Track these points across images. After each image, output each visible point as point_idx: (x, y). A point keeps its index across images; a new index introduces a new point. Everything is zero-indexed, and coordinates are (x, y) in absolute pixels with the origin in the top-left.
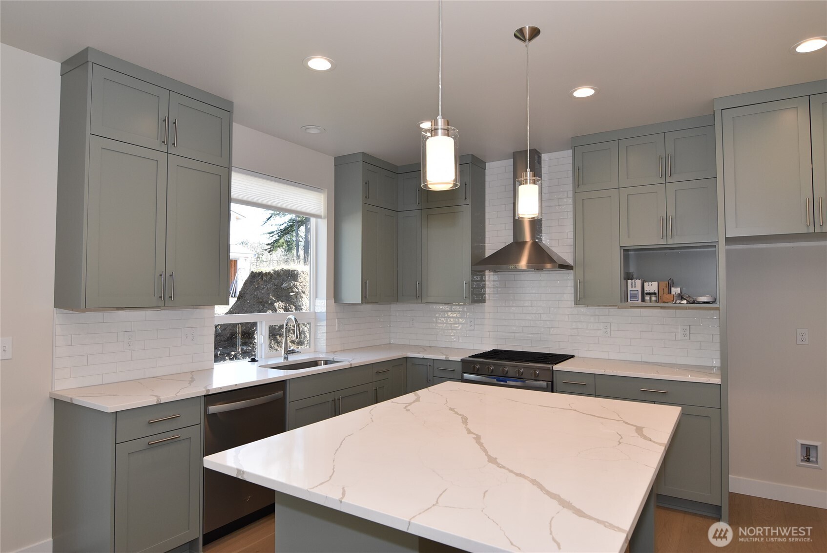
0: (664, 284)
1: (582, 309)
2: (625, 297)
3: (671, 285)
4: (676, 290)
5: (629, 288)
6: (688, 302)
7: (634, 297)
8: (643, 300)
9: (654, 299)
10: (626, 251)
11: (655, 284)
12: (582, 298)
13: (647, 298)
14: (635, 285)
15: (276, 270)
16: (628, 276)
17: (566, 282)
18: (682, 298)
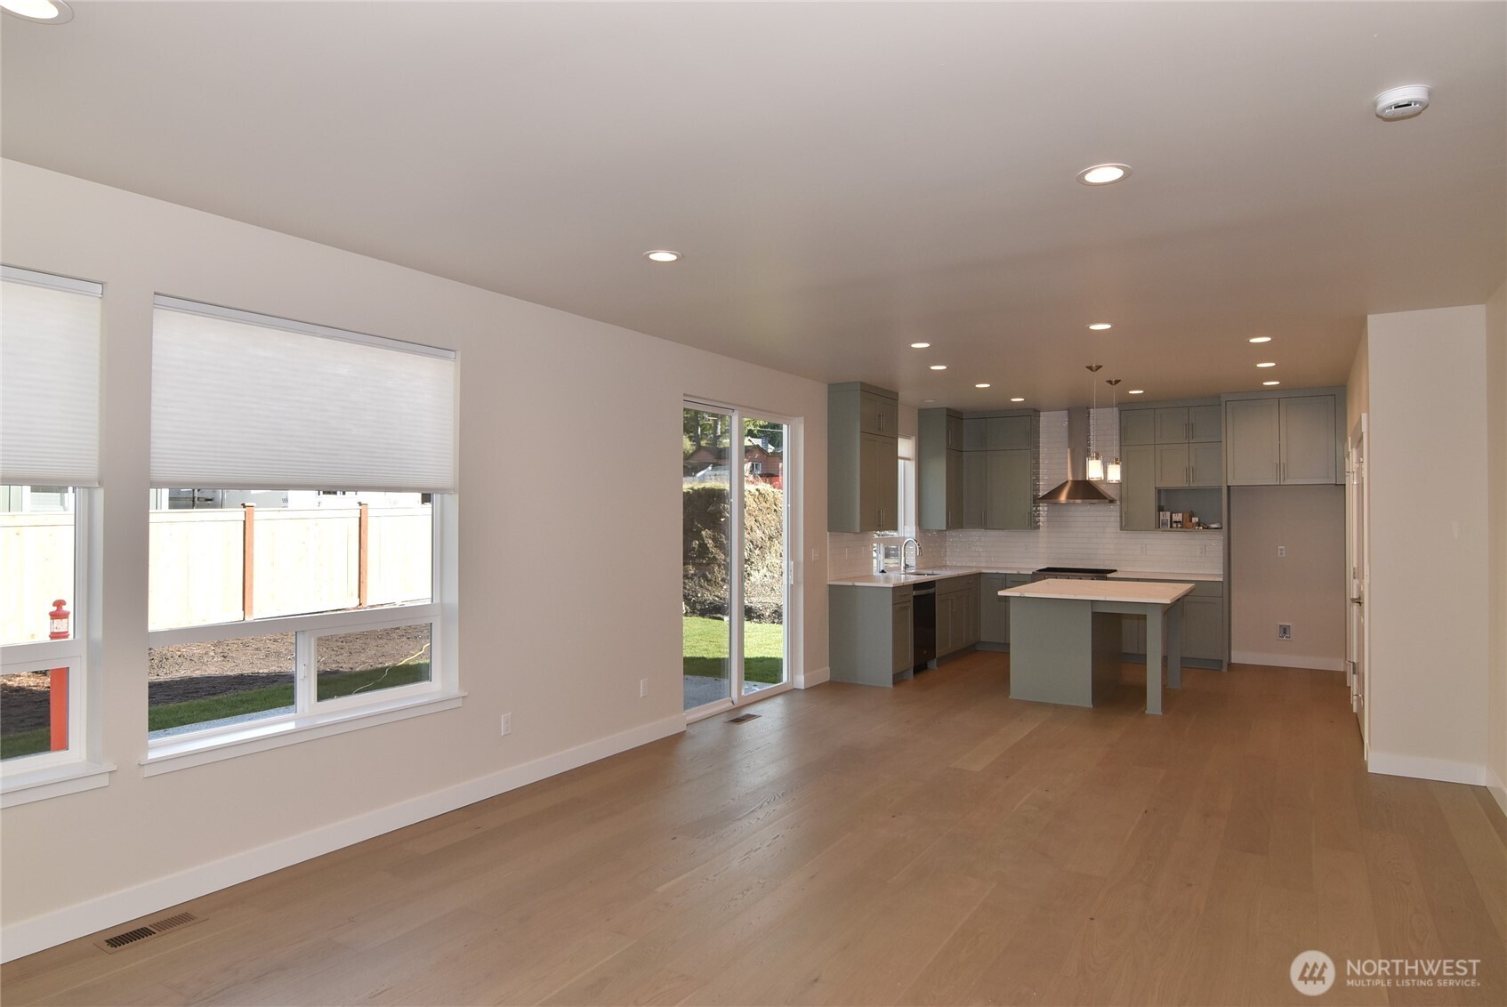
0: (1187, 515)
1: (1124, 534)
2: (1159, 525)
3: (1192, 515)
4: (1195, 520)
5: (1161, 518)
6: (1204, 528)
7: (1164, 524)
8: (1171, 527)
9: (1179, 525)
10: (1159, 491)
11: (1180, 515)
12: (1127, 524)
13: (1174, 525)
14: (1166, 516)
15: (696, 488)
16: (1161, 509)
17: (1112, 514)
18: (1199, 526)
